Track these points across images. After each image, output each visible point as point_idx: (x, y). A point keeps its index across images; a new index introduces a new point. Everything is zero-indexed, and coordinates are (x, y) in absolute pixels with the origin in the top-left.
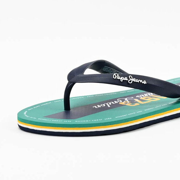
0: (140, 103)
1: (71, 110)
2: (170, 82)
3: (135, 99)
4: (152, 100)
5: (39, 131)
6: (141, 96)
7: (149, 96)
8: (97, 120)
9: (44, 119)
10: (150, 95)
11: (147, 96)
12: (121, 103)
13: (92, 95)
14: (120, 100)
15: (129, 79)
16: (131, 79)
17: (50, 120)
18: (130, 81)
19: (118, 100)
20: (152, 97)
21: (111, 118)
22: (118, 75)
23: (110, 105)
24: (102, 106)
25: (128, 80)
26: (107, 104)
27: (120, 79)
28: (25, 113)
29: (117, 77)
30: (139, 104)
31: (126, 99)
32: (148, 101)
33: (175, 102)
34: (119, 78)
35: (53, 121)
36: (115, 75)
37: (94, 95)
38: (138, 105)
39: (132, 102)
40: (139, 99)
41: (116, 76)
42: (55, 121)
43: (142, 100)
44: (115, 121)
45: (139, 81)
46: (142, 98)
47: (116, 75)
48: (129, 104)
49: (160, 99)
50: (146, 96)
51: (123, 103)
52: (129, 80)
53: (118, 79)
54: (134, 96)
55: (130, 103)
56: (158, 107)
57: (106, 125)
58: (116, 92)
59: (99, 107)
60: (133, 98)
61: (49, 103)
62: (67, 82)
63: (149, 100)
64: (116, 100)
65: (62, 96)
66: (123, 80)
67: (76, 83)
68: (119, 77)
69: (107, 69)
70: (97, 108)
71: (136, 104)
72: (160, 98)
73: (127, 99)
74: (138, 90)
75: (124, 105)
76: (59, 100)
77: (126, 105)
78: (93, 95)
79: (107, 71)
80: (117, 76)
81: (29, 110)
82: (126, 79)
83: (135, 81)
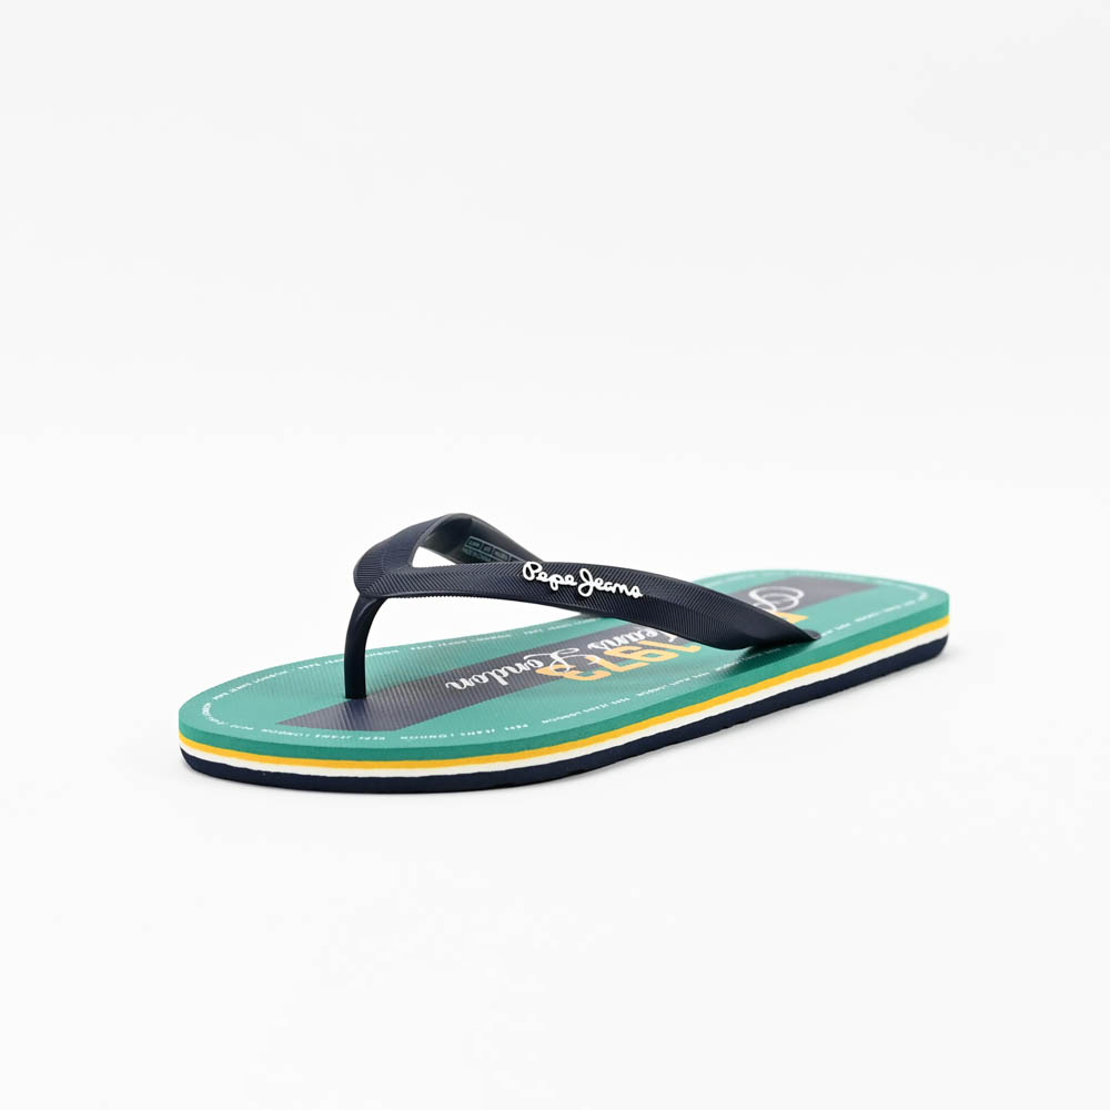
0: (609, 671)
1: (370, 698)
2: (708, 586)
3: (588, 657)
4: (652, 660)
5: (268, 773)
6: (602, 643)
7: (631, 644)
8: (479, 732)
9: (285, 733)
10: (634, 640)
11: (627, 642)
12: (542, 670)
13: (427, 643)
14: (534, 658)
15: (580, 581)
16: (588, 579)
17: (307, 735)
18: (586, 589)
19: (525, 658)
20: (644, 647)
21: (526, 726)
22: (540, 568)
23: (504, 679)
24: (477, 680)
25: (575, 584)
26: (493, 673)
27: (549, 583)
28: (206, 710)
29: (537, 575)
30: (610, 674)
31: (554, 655)
32: (636, 661)
33: (733, 664)
34: (544, 579)
35: (319, 738)
36: (531, 569)
37: (435, 643)
38: (606, 678)
39: (583, 666)
40: (600, 653)
41: (533, 572)
42: (326, 736)
43: (614, 660)
44: (545, 736)
45: (617, 589)
46: (609, 652)
47: (535, 567)
48: (573, 675)
49: (677, 655)
50: (623, 645)
51: (550, 670)
52: (582, 586)
53: (540, 581)
54: (581, 642)
55: (574, 669)
56: (681, 684)
57: (511, 751)
58: (508, 632)
59: (469, 684)
60: (578, 653)
61: (281, 673)
62: (353, 595)
63: (640, 659)
64: (518, 657)
65: (338, 646)
66: (559, 585)
67: (389, 600)
68: (546, 575)
69: (478, 545)
70: (460, 688)
71: (599, 674)
72: (676, 651)
73: (561, 656)
75: (557, 678)
76: (312, 661)
77: (562, 677)
78: (432, 643)
79: (475, 554)
80: (537, 571)
81: (216, 698)
82: (569, 580)
83: (599, 587)
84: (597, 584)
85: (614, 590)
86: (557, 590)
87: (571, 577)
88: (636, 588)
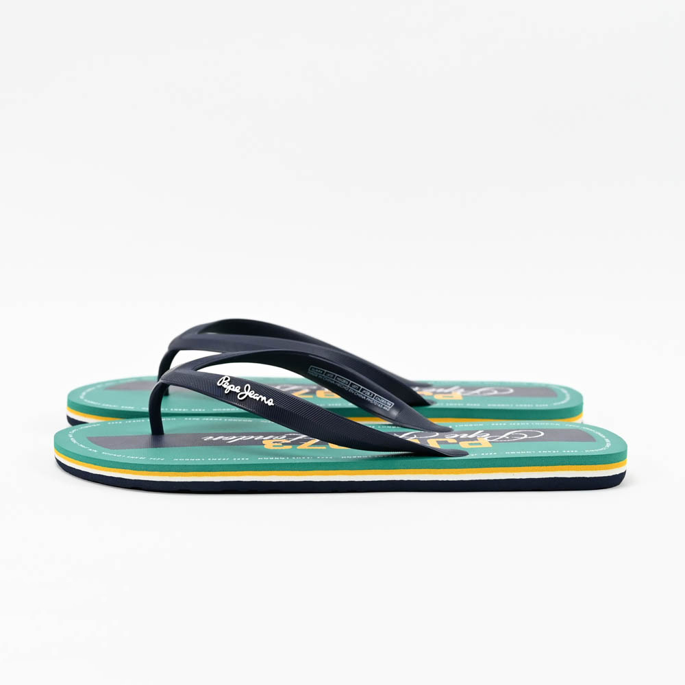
15: (242, 390)
16: (247, 390)
18: (242, 396)
22: (229, 379)
27: (226, 389)
29: (224, 383)
36: (224, 380)
45: (260, 398)
52: (241, 393)
66: (230, 391)
68: (228, 384)
82: (237, 389)
83: (250, 396)
86: (228, 393)
87: (239, 387)
88: (272, 400)
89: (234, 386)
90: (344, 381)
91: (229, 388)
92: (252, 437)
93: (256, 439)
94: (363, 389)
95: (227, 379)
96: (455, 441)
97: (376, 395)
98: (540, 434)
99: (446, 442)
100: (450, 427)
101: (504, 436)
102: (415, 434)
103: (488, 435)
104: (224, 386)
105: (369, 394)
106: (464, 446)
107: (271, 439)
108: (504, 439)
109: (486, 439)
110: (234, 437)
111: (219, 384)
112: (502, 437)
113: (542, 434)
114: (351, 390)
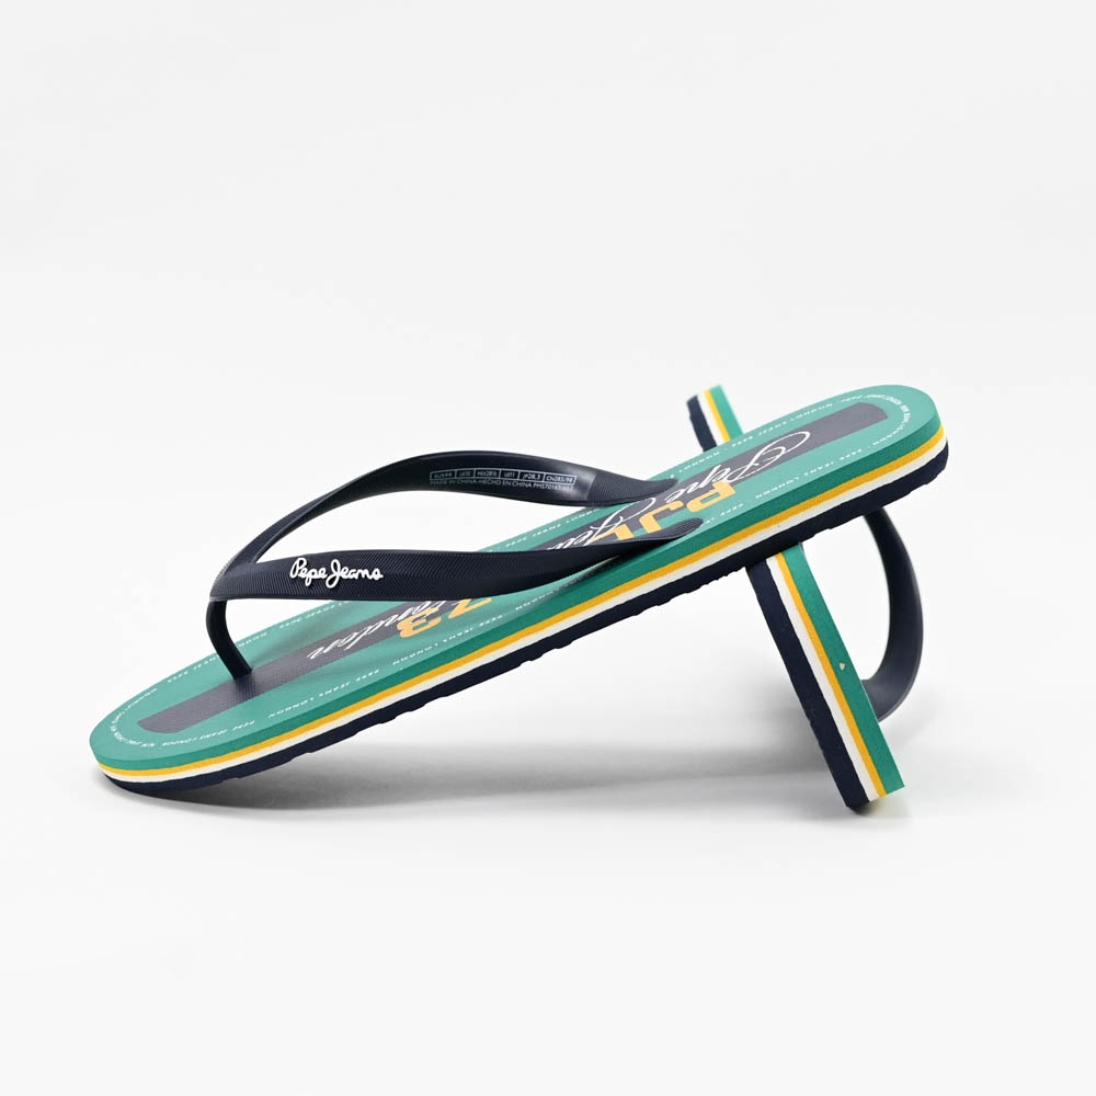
15: (329, 573)
16: (336, 569)
18: (333, 580)
22: (305, 563)
25: (325, 576)
27: (305, 579)
29: (299, 571)
36: (298, 565)
41: (298, 568)
45: (360, 574)
52: (330, 577)
53: (300, 578)
66: (313, 580)
69: (449, 475)
74: (346, 602)
82: (321, 574)
83: (345, 577)
84: (343, 573)
85: (356, 576)
86: (312, 584)
87: (324, 569)
88: (377, 570)
89: (314, 570)
90: (491, 473)
91: (309, 576)
92: (382, 622)
93: (387, 625)
94: (522, 474)
95: (301, 562)
96: (681, 504)
97: (545, 473)
98: (804, 436)
99: (668, 512)
100: (672, 477)
101: (752, 463)
102: (621, 514)
103: (728, 470)
104: (302, 575)
105: (533, 476)
106: (695, 506)
107: (410, 615)
108: (753, 468)
109: (725, 481)
110: (356, 634)
111: (292, 576)
112: (748, 467)
113: (808, 434)
114: (506, 481)
